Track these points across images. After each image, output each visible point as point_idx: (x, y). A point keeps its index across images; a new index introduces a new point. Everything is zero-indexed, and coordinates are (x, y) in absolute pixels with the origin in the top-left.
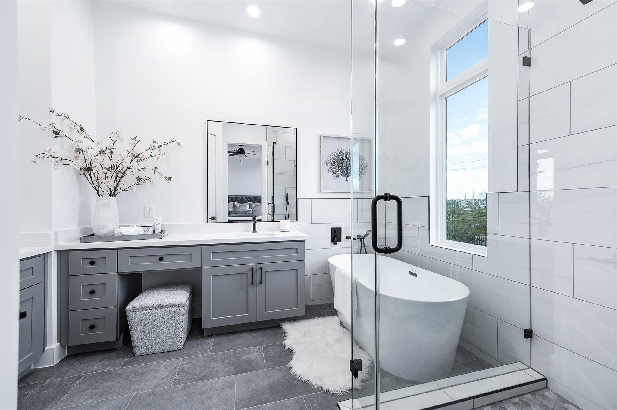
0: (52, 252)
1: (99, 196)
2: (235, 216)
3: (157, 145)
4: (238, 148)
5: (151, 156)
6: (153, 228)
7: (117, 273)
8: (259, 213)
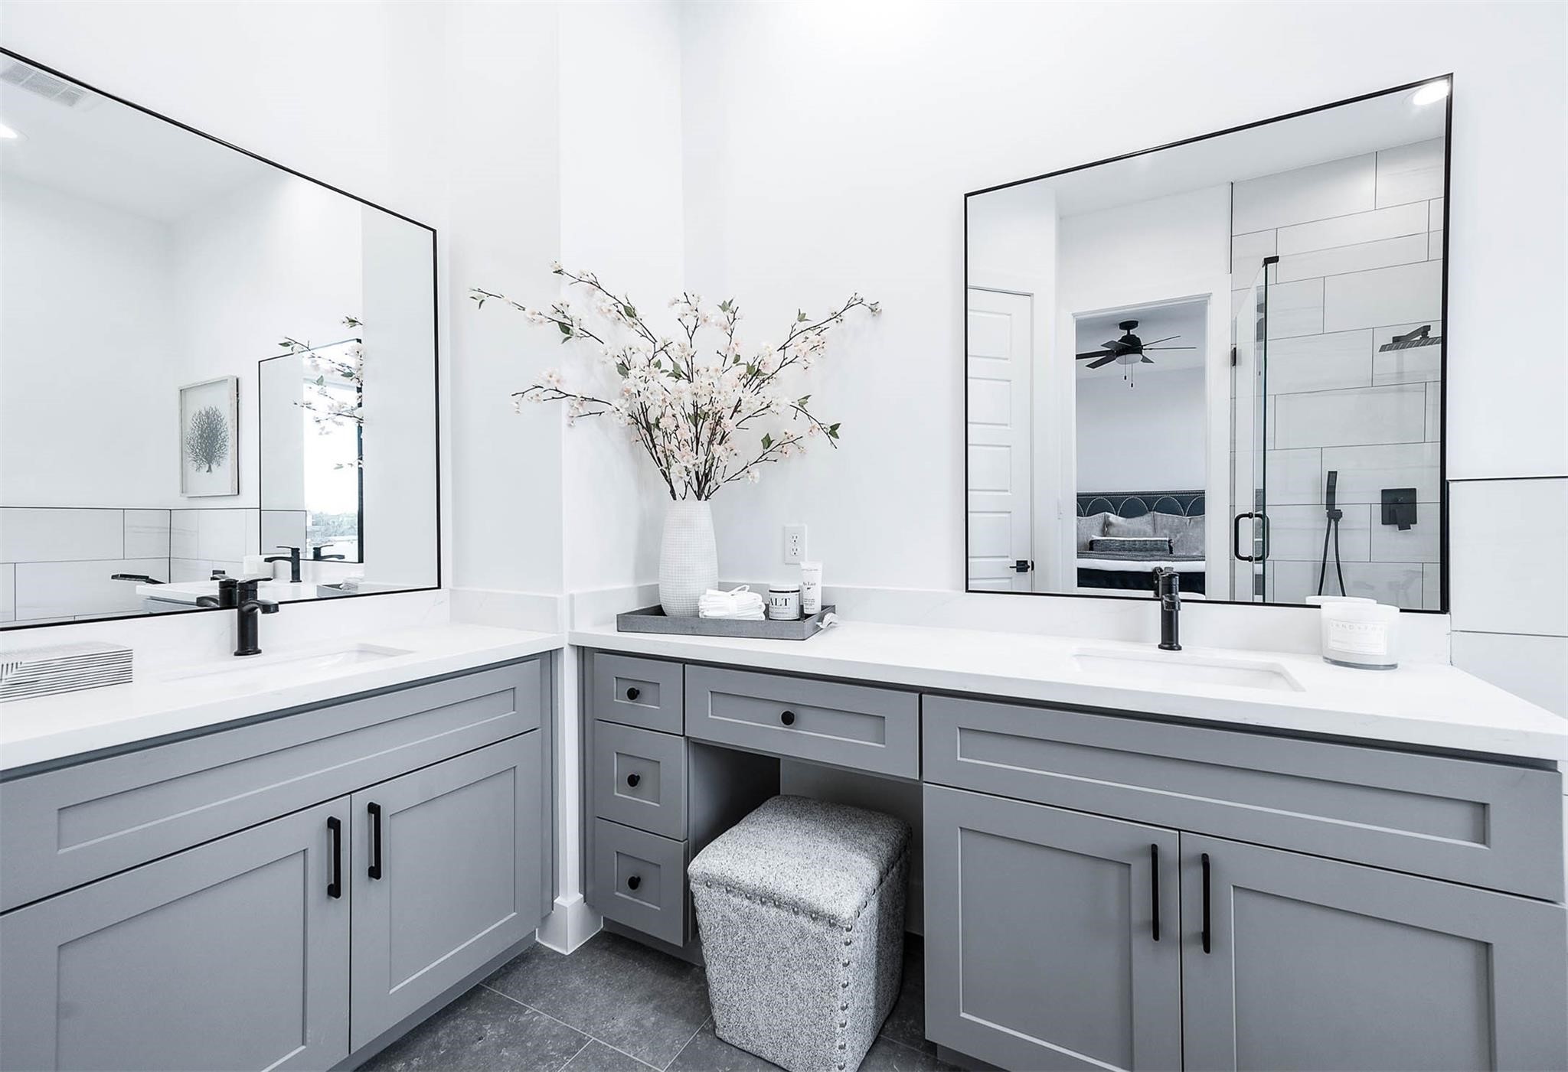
0: (563, 648)
1: (675, 499)
2: (1106, 556)
3: (809, 325)
4: (1118, 335)
5: (787, 361)
6: (800, 599)
7: (682, 738)
8: (1198, 549)
